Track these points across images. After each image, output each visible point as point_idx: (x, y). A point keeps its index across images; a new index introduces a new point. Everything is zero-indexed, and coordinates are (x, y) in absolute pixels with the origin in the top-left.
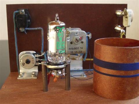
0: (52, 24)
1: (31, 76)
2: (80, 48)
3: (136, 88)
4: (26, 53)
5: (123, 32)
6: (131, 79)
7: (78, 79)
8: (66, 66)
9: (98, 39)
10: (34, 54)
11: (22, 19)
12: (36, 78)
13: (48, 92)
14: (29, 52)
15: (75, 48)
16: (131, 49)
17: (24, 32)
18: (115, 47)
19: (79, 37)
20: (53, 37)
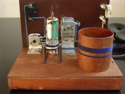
0: (49, 19)
1: (37, 52)
2: (70, 34)
3: (105, 65)
4: (34, 35)
5: (104, 22)
6: (100, 59)
7: (68, 55)
8: (59, 48)
9: (82, 29)
10: (39, 36)
11: (30, 11)
12: (40, 53)
13: (47, 64)
14: (36, 35)
15: (67, 34)
16: (100, 40)
17: (32, 20)
18: (89, 37)
19: (70, 26)
20: (50, 28)
